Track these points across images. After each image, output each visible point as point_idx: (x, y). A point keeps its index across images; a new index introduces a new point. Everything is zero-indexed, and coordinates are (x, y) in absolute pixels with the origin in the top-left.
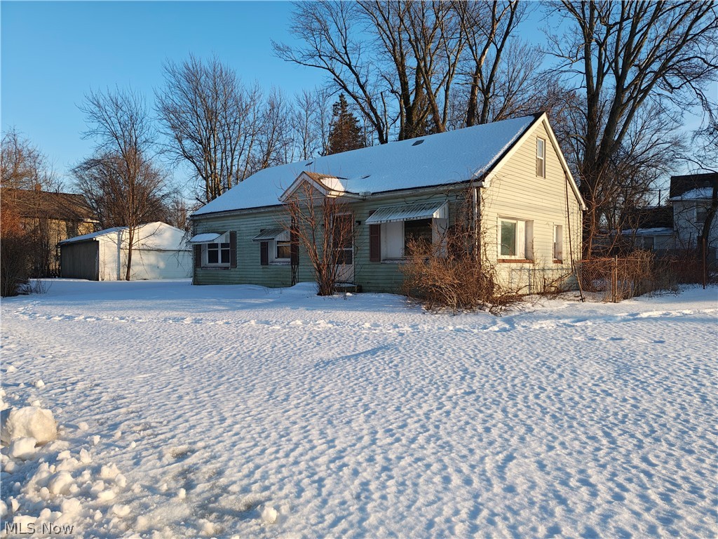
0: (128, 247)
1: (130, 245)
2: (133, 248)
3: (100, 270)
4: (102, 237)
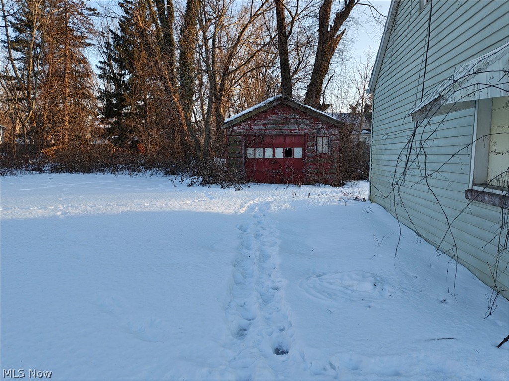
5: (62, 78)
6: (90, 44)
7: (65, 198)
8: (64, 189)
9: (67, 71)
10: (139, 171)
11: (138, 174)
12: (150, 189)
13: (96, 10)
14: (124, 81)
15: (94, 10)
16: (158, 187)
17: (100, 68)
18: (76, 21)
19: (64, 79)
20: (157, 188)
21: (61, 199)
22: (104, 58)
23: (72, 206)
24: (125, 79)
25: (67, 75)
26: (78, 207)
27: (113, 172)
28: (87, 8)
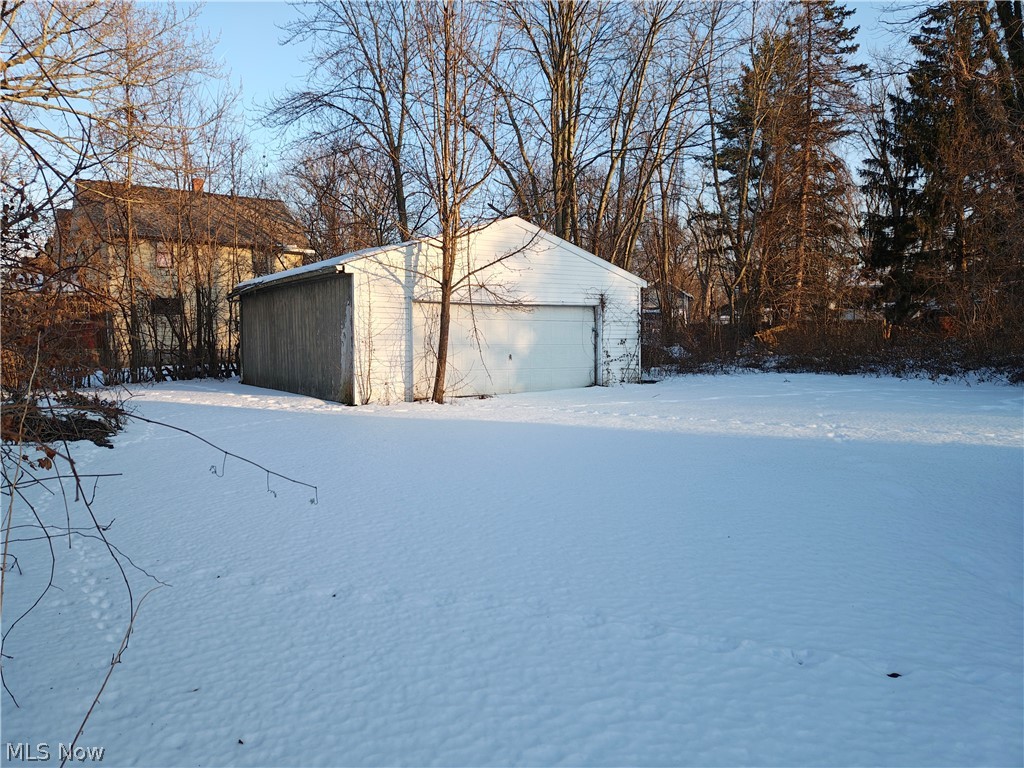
0: (439, 296)
1: (446, 285)
2: (454, 297)
3: (357, 370)
4: (360, 263)
5: (796, 204)
6: (848, 133)
7: (826, 414)
8: (818, 399)
9: (806, 190)
10: (951, 373)
11: (949, 378)
12: (985, 407)
13: (865, 66)
14: (914, 191)
15: (862, 67)
16: (1002, 404)
17: (863, 173)
18: (825, 96)
19: (800, 206)
20: (1001, 407)
21: (821, 415)
22: (874, 152)
23: (845, 426)
24: (916, 186)
25: (805, 197)
26: (858, 429)
27: (897, 373)
28: (849, 68)
